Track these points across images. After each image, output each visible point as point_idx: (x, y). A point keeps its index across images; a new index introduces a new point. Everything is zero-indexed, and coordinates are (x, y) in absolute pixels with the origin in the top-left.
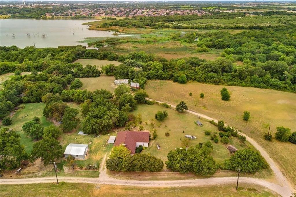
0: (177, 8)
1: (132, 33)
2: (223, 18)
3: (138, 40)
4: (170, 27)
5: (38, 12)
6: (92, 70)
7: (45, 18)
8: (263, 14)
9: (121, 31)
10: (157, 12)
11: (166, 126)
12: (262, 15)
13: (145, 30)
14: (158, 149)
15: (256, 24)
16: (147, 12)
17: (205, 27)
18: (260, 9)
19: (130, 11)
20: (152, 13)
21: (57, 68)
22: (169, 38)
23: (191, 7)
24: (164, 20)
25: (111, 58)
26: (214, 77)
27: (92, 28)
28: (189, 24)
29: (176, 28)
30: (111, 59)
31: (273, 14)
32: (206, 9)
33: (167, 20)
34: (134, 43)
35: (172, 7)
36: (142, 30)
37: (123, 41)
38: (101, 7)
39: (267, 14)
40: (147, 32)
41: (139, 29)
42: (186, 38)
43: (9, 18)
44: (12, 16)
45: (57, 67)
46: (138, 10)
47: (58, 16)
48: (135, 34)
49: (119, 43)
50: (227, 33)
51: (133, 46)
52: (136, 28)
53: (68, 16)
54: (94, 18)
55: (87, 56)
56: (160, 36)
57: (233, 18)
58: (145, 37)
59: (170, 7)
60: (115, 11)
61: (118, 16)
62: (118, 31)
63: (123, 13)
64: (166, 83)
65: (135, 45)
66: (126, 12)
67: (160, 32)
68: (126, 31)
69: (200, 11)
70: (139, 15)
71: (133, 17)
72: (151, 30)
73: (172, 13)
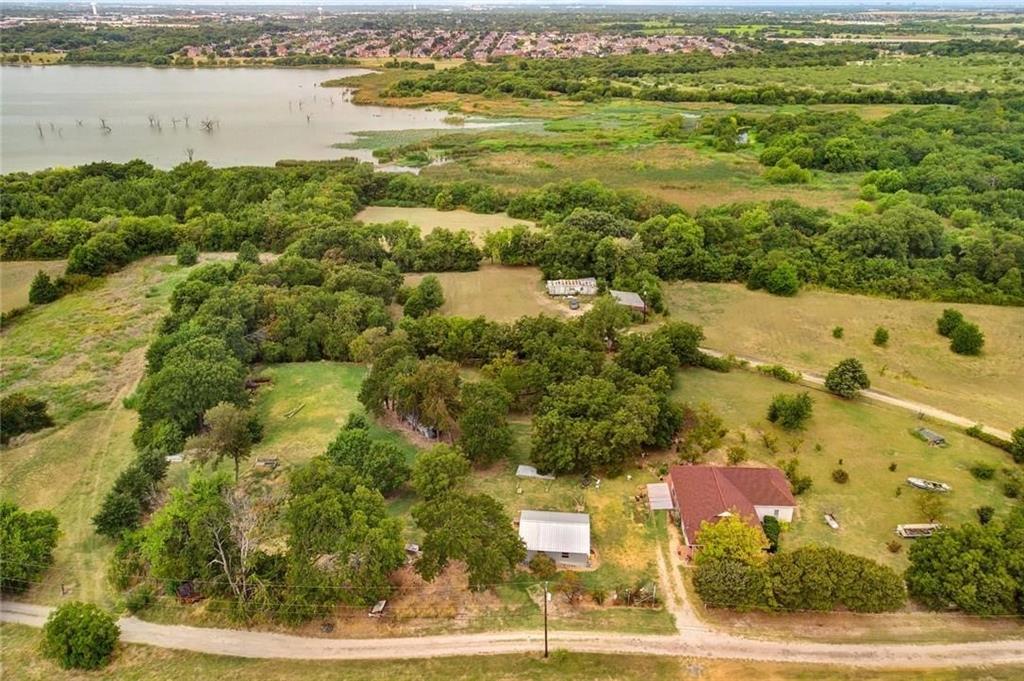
0: (629, 28)
1: (511, 114)
2: (801, 63)
3: (542, 141)
4: (634, 94)
5: (156, 42)
7: (186, 64)
8: (939, 50)
9: (468, 108)
10: (569, 44)
11: (818, 448)
12: (935, 53)
13: (552, 106)
14: (833, 530)
15: (928, 86)
16: (533, 43)
17: (759, 96)
18: (918, 32)
19: (472, 38)
20: (552, 46)
22: (646, 132)
23: (678, 24)
24: (605, 72)
25: (482, 203)
26: (889, 273)
27: (361, 97)
28: (697, 85)
29: (656, 99)
30: (484, 209)
31: (974, 52)
32: (733, 33)
33: (614, 72)
34: (533, 151)
35: (610, 24)
36: (539, 104)
37: (492, 145)
38: (369, 25)
39: (953, 49)
40: (560, 112)
41: (526, 100)
42: (707, 134)
43: (60, 62)
44: (69, 54)
46: (500, 36)
47: (228, 55)
48: (520, 121)
49: (481, 151)
50: (849, 116)
51: (537, 163)
52: (515, 99)
53: (264, 54)
54: (355, 63)
55: (396, 198)
56: (612, 128)
57: (837, 64)
58: (563, 131)
59: (604, 24)
60: (422, 39)
61: (438, 58)
62: (458, 110)
63: (451, 46)
64: (725, 291)
65: (539, 159)
66: (461, 42)
67: (605, 111)
68: (487, 108)
69: (713, 41)
70: (507, 51)
71: (490, 62)
72: (572, 106)
73: (622, 47)
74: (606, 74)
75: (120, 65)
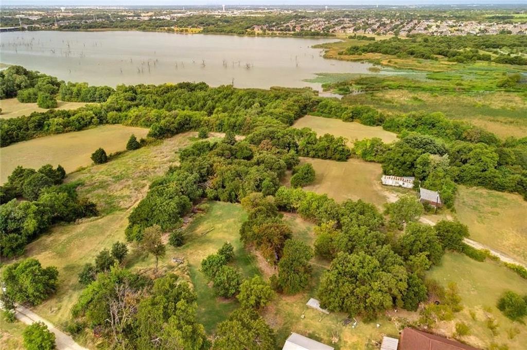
0: (503, 18)
1: (408, 68)
3: (422, 85)
4: (492, 59)
5: (242, 23)
6: (335, 146)
7: (252, 34)
9: (385, 62)
10: (460, 28)
13: (436, 64)
16: (438, 26)
19: (402, 23)
20: (448, 28)
21: (270, 135)
22: (492, 83)
24: (477, 45)
25: (368, 120)
27: (329, 54)
29: (506, 62)
30: (368, 123)
33: (483, 45)
34: (413, 90)
35: (491, 16)
36: (428, 62)
37: (391, 85)
38: (347, 16)
40: (440, 68)
41: (421, 60)
43: (199, 33)
44: (204, 29)
45: (270, 133)
46: (419, 23)
47: (272, 30)
48: (413, 71)
49: (383, 88)
51: (413, 97)
52: (415, 59)
53: (289, 30)
54: (333, 36)
55: (322, 112)
56: (470, 79)
59: (487, 16)
60: (373, 24)
61: (379, 34)
62: (378, 64)
63: (388, 28)
65: (416, 95)
66: (395, 25)
67: (469, 69)
68: (396, 63)
70: (420, 31)
71: (407, 37)
72: (449, 65)
73: (494, 29)
74: (478, 46)
75: (224, 34)
